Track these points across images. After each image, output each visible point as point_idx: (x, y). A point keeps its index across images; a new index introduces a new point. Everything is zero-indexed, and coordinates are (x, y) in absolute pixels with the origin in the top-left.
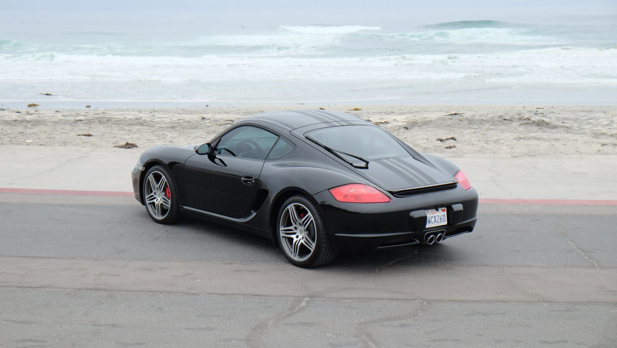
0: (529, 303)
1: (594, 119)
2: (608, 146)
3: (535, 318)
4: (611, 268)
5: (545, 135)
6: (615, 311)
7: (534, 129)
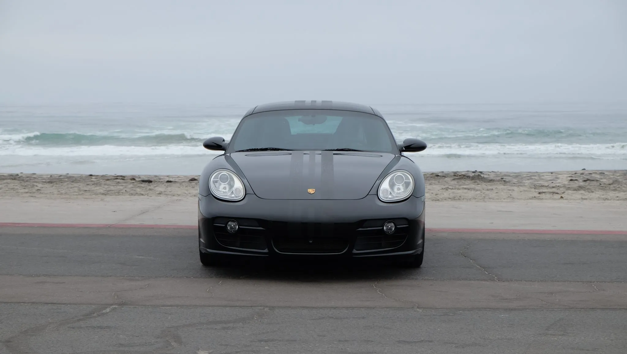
0: (399, 309)
1: (537, 176)
2: (545, 194)
3: (402, 321)
4: (512, 280)
5: (478, 187)
6: (505, 315)
7: (467, 182)
